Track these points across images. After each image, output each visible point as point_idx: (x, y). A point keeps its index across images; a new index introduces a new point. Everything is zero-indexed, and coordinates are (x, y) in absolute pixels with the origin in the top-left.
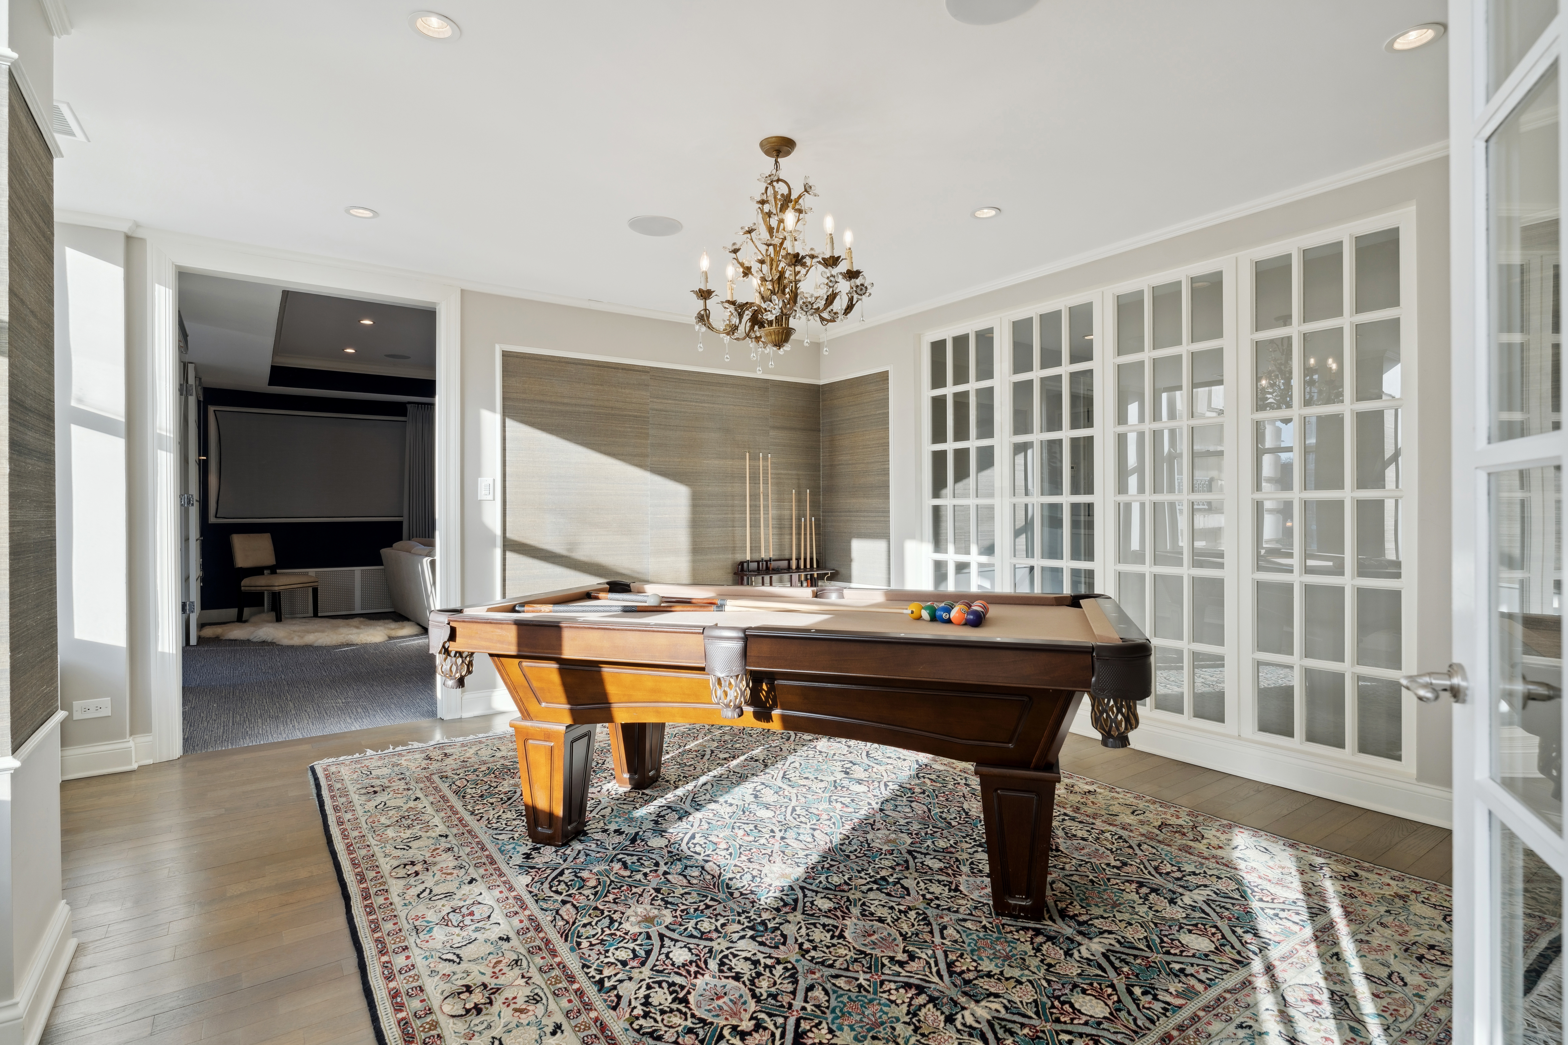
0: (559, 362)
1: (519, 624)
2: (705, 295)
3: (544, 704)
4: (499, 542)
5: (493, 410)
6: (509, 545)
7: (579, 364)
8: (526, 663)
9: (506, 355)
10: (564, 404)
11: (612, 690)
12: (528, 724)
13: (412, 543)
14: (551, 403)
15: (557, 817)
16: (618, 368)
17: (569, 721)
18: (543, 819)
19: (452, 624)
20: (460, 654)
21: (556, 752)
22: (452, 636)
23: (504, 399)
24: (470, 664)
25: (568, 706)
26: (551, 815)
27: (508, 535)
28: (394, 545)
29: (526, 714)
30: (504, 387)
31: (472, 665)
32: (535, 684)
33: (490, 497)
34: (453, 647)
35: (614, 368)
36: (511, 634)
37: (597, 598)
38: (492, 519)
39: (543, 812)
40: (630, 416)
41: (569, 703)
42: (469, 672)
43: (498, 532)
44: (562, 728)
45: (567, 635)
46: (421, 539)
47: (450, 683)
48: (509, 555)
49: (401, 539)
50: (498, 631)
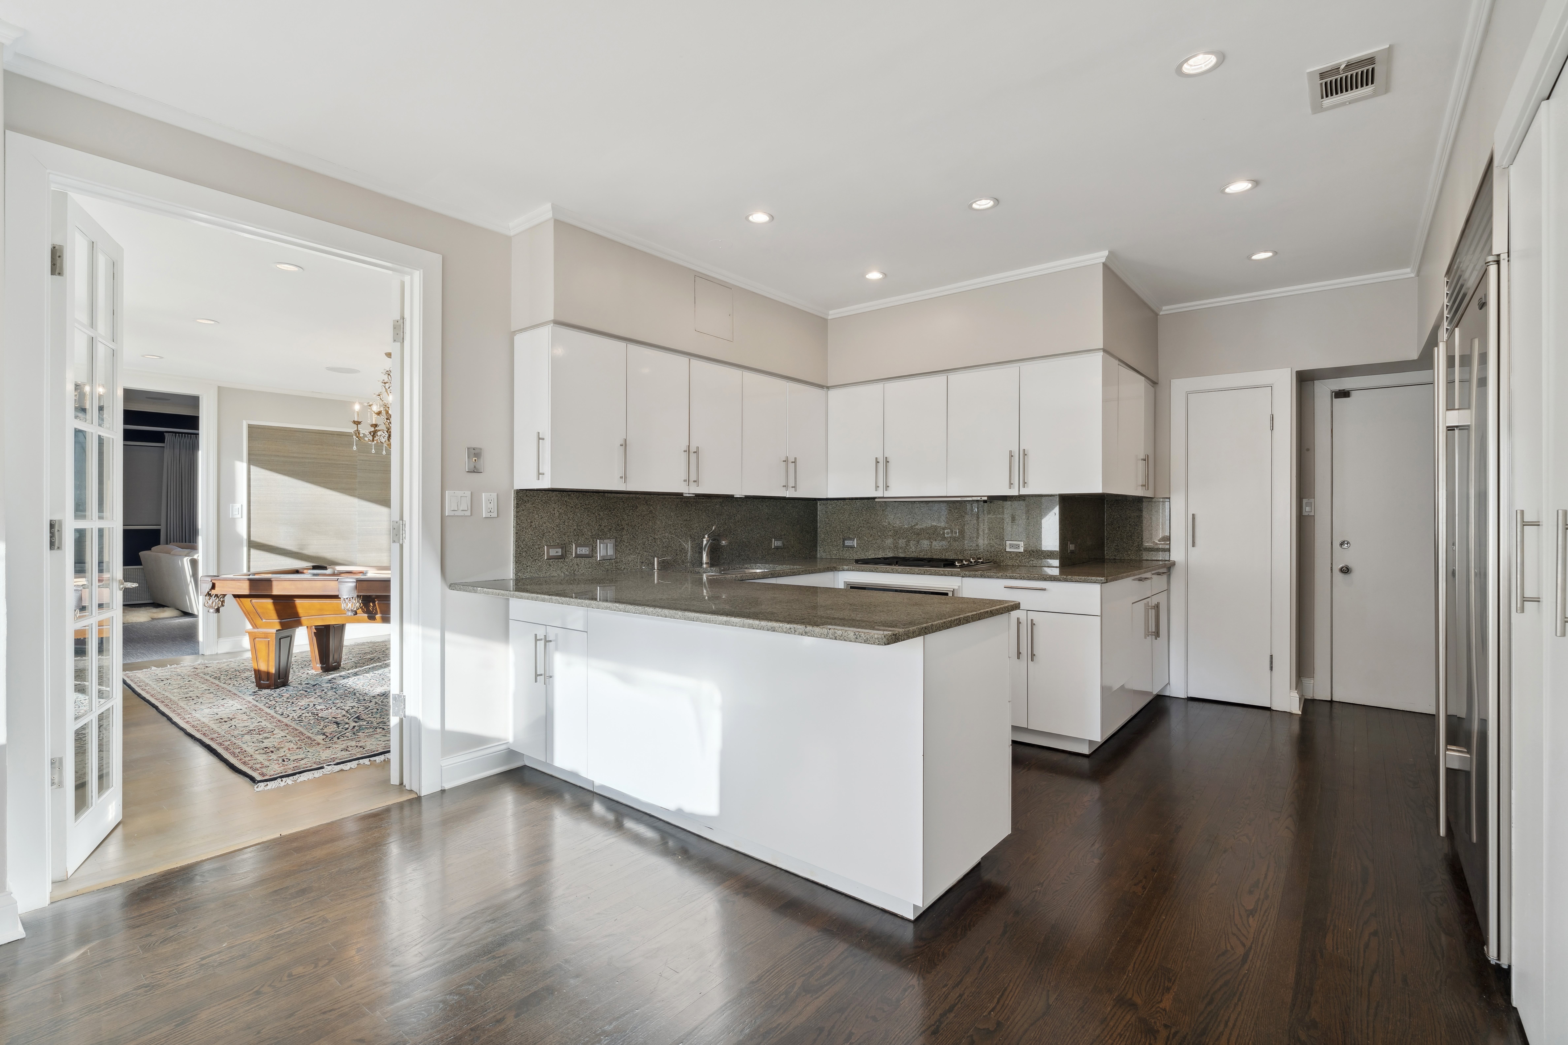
0: (290, 431)
1: (250, 580)
2: (358, 423)
3: (264, 620)
4: (245, 543)
5: (242, 461)
6: (253, 545)
7: (305, 432)
8: (254, 601)
9: (250, 427)
10: (294, 457)
11: (300, 611)
12: (256, 630)
13: (170, 546)
14: (284, 457)
15: (272, 673)
16: (334, 434)
17: (279, 627)
18: (263, 676)
19: (213, 581)
20: (216, 595)
21: (271, 643)
22: (213, 587)
23: (249, 454)
24: (223, 602)
25: (279, 621)
26: (268, 673)
27: (252, 539)
28: (153, 549)
29: (255, 626)
30: (249, 447)
31: (224, 603)
32: (259, 611)
33: (239, 516)
34: (213, 592)
35: (331, 434)
36: (246, 585)
37: (302, 573)
38: (242, 528)
39: (264, 672)
40: (343, 464)
41: (279, 619)
42: (223, 605)
43: (245, 536)
44: (274, 631)
45: (274, 584)
46: (178, 544)
47: (212, 611)
48: (253, 551)
49: (159, 544)
50: (238, 584)
